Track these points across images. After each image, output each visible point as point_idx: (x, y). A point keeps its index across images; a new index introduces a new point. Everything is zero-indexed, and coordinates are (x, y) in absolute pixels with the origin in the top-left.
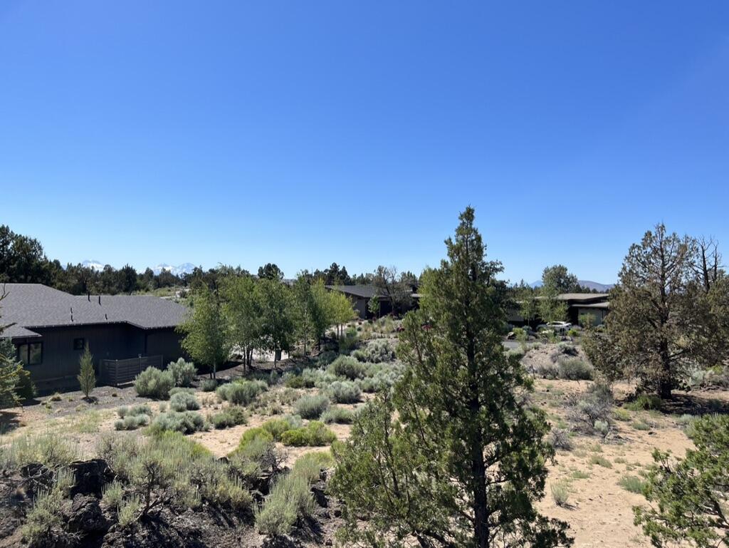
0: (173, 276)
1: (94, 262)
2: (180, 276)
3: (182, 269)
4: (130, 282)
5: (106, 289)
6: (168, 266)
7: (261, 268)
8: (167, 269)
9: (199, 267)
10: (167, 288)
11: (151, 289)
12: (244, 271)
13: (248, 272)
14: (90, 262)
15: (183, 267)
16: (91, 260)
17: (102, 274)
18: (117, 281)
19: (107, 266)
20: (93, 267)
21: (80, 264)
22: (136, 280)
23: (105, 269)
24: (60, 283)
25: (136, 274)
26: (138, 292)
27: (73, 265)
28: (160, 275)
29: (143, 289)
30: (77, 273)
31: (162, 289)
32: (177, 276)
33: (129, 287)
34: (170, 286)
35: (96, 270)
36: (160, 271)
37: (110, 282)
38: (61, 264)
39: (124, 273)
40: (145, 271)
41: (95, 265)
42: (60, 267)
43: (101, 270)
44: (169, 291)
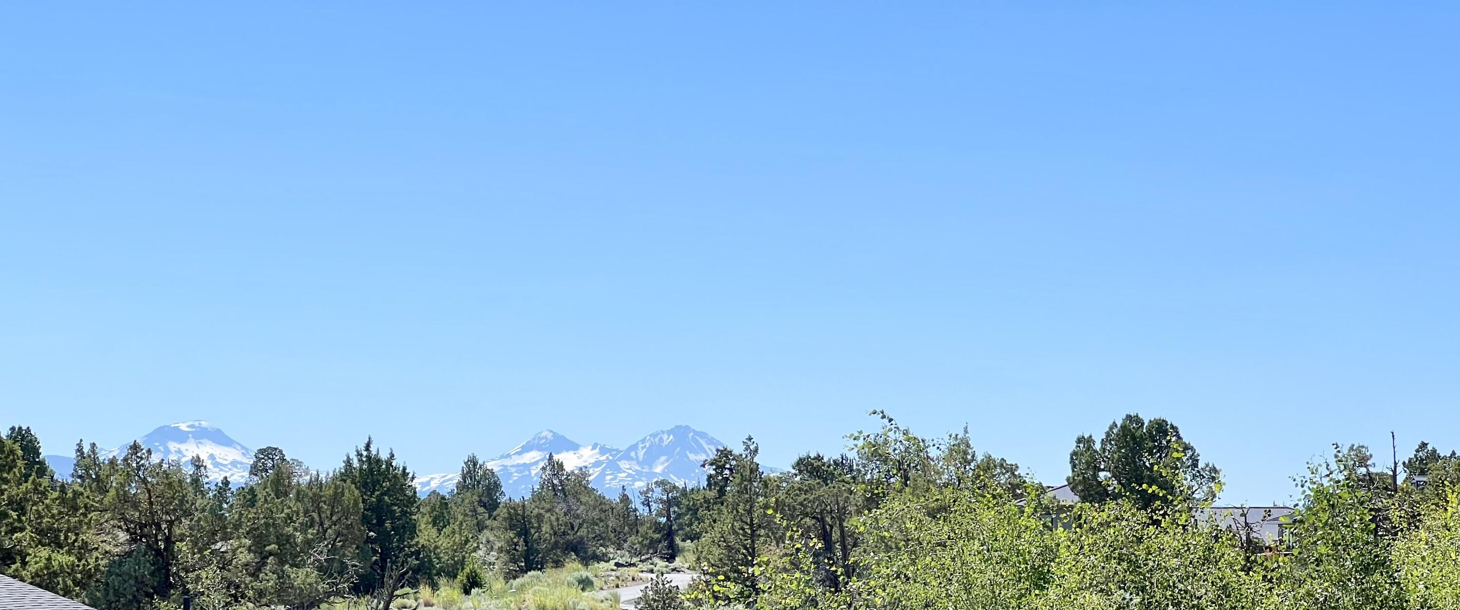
0: (601, 503)
1: (201, 434)
2: (637, 503)
3: (650, 460)
4: (383, 538)
5: (269, 580)
6: (574, 447)
7: (1085, 442)
8: (570, 462)
9: (738, 449)
10: (573, 569)
11: (487, 576)
12: (988, 465)
13: (1012, 470)
14: (182, 437)
15: (654, 452)
16: (184, 427)
17: (249, 497)
18: (322, 536)
19: (267, 453)
20: (197, 463)
21: (135, 448)
22: (412, 529)
23: (254, 470)
24: (44, 553)
25: (412, 499)
26: (425, 592)
27: (104, 456)
28: (538, 497)
29: (452, 575)
30: (124, 498)
31: (549, 575)
32: (625, 499)
33: (382, 565)
34: (587, 559)
35: (213, 476)
36: (536, 476)
37: (284, 541)
38: (45, 452)
39: (352, 493)
40: (455, 477)
41: (205, 451)
42: (42, 470)
43: (240, 478)
44: (585, 584)
